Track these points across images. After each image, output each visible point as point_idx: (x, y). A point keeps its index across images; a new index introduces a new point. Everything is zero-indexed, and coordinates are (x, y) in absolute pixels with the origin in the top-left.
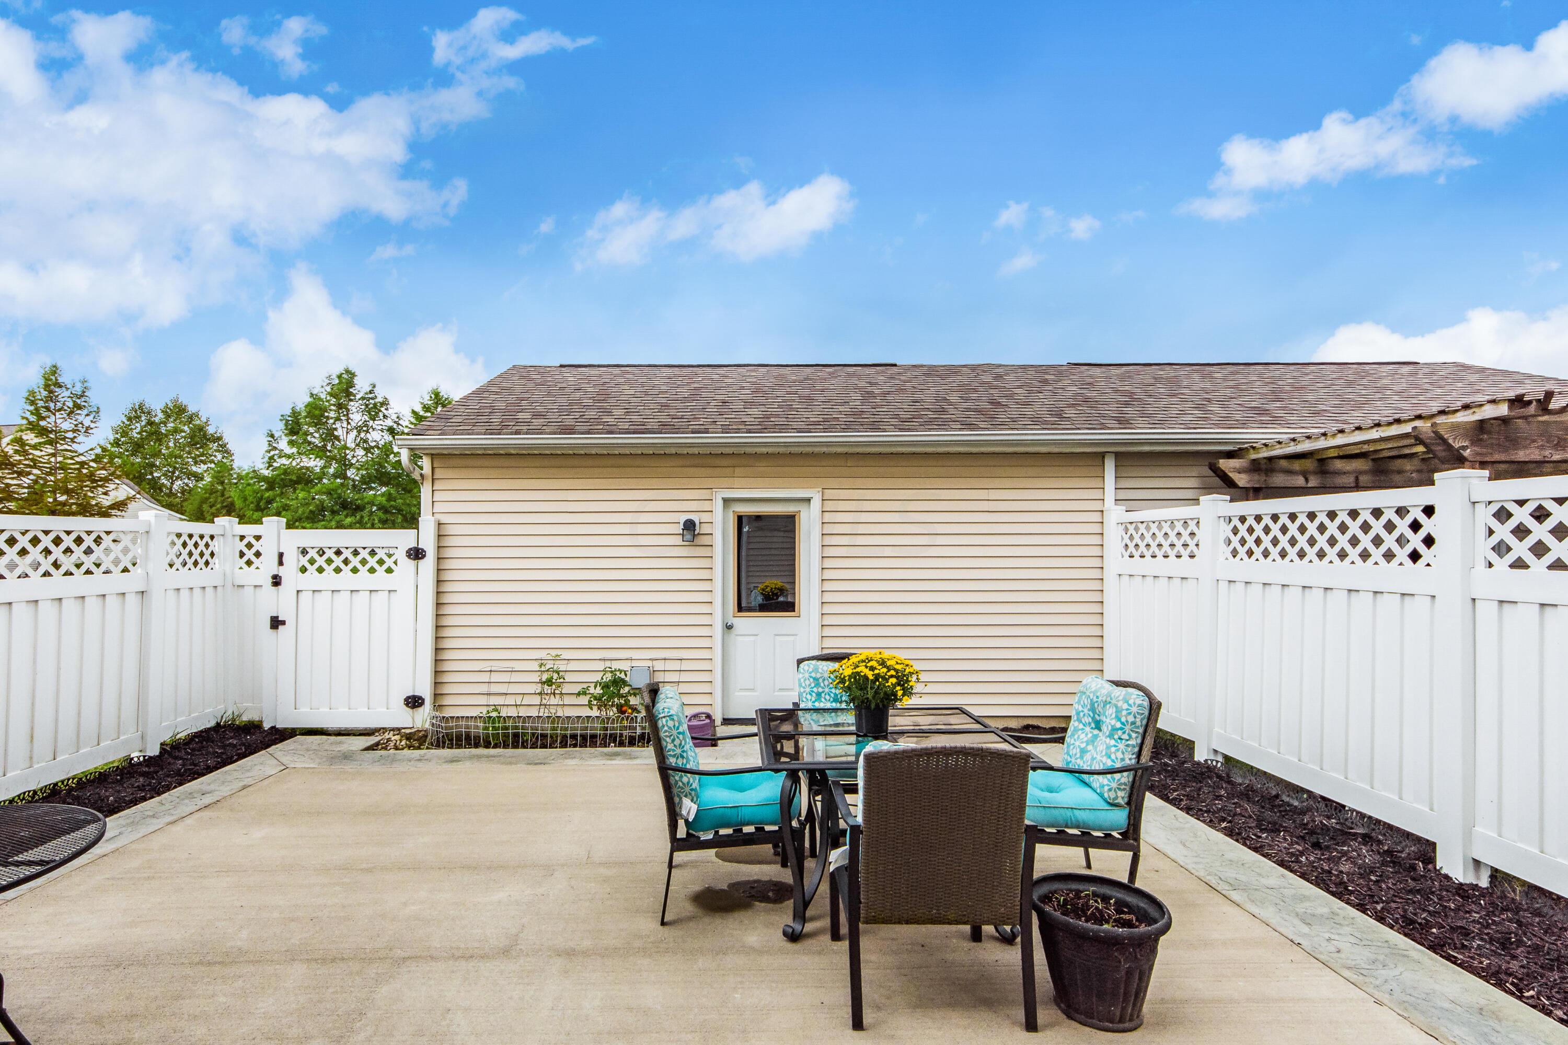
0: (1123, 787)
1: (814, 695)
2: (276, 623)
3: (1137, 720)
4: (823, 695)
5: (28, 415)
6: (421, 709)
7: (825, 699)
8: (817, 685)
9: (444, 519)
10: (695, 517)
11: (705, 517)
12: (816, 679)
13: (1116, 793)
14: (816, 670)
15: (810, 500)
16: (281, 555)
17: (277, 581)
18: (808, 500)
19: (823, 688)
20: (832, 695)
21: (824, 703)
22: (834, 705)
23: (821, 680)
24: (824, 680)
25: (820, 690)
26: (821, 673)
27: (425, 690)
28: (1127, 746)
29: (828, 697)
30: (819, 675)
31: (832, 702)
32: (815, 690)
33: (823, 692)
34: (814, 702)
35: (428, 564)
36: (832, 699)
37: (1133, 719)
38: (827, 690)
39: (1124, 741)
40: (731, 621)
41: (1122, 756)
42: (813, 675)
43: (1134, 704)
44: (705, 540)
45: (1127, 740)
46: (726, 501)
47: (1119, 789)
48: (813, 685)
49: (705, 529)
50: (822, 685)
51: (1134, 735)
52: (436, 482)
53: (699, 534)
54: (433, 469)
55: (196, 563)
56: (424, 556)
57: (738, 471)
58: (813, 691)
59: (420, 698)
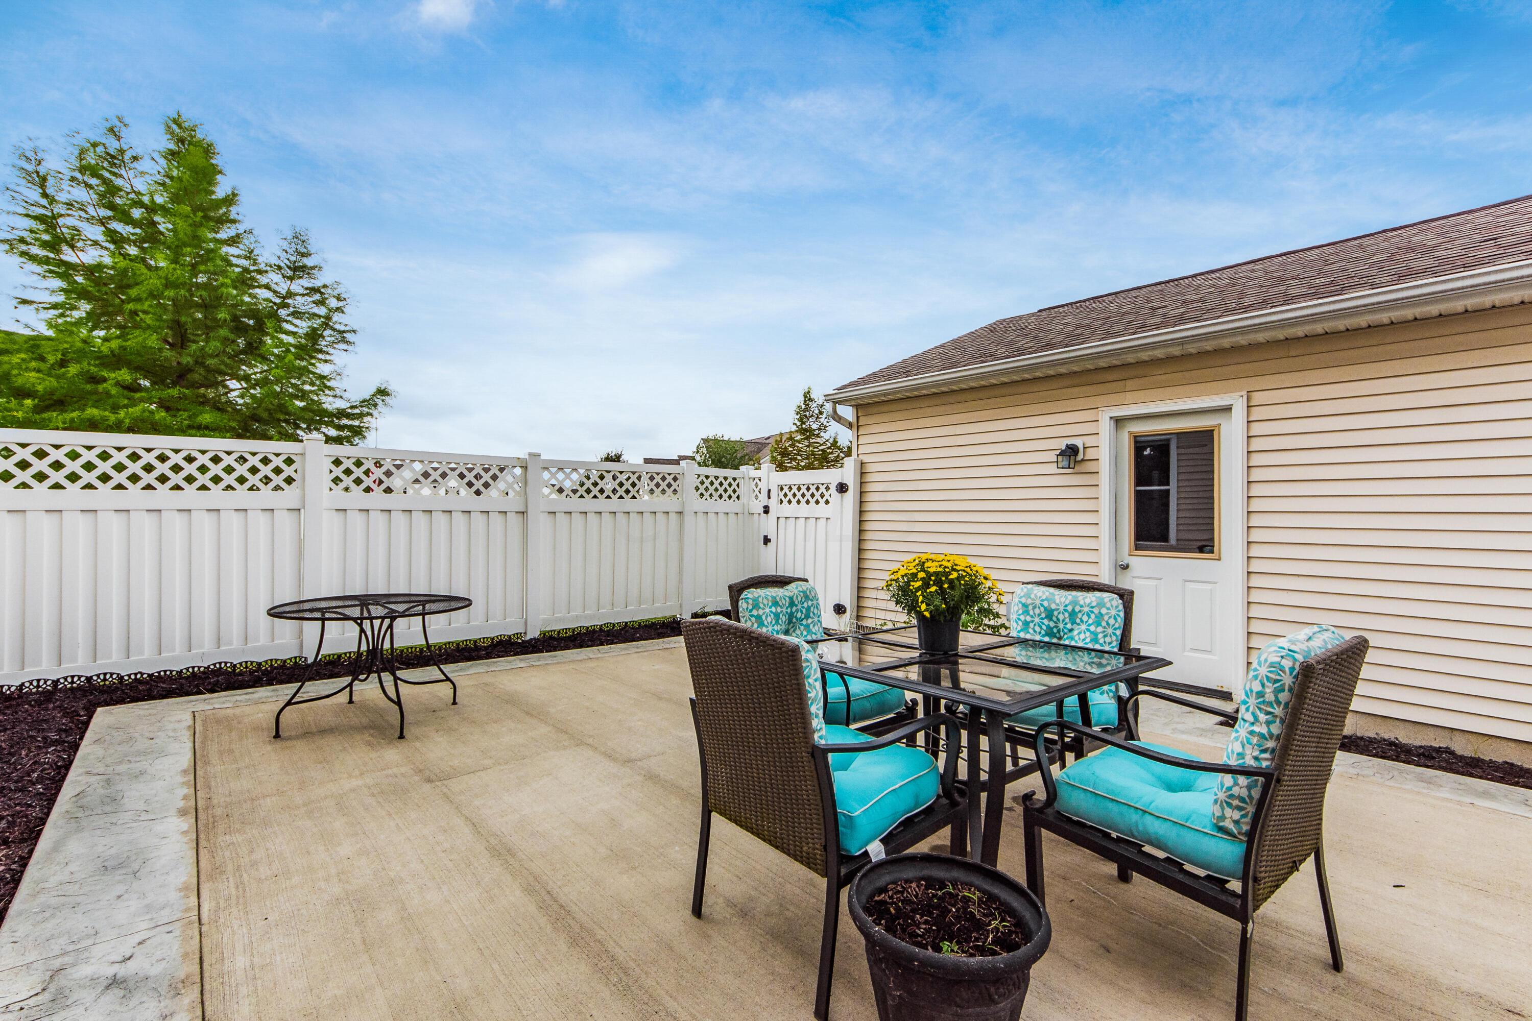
0: (1236, 802)
1: (1020, 623)
2: (767, 540)
3: (1268, 690)
4: (1031, 625)
5: (796, 422)
6: (844, 616)
7: (1035, 631)
8: (1026, 612)
9: (865, 459)
10: (1079, 442)
11: (1089, 441)
12: (1025, 606)
13: (1223, 809)
14: (1027, 595)
15: (1231, 409)
16: (769, 491)
17: (766, 510)
18: (1228, 409)
19: (1032, 617)
20: (1044, 627)
21: (1032, 635)
22: (1047, 639)
23: (1030, 607)
24: (1034, 608)
25: (1028, 619)
26: (1033, 599)
27: (847, 601)
28: (1252, 733)
29: (1037, 629)
30: (1029, 601)
31: (1043, 636)
32: (1022, 618)
33: (1033, 621)
34: (1019, 632)
35: (851, 496)
36: (1043, 632)
37: (1260, 688)
38: (1037, 620)
39: (1247, 724)
40: (1127, 559)
41: (1240, 750)
42: (1024, 600)
43: (1266, 660)
44: (1090, 467)
45: (1253, 724)
46: (1119, 422)
47: (1228, 803)
48: (1020, 612)
49: (1091, 454)
50: (1031, 613)
51: (1262, 717)
52: (860, 428)
53: (1083, 460)
54: (858, 417)
55: (730, 497)
56: (847, 490)
57: (1129, 383)
58: (1019, 619)
59: (843, 606)
